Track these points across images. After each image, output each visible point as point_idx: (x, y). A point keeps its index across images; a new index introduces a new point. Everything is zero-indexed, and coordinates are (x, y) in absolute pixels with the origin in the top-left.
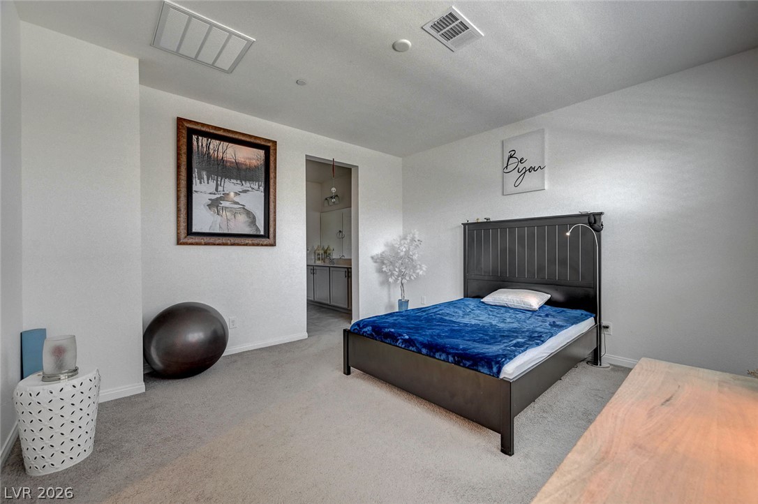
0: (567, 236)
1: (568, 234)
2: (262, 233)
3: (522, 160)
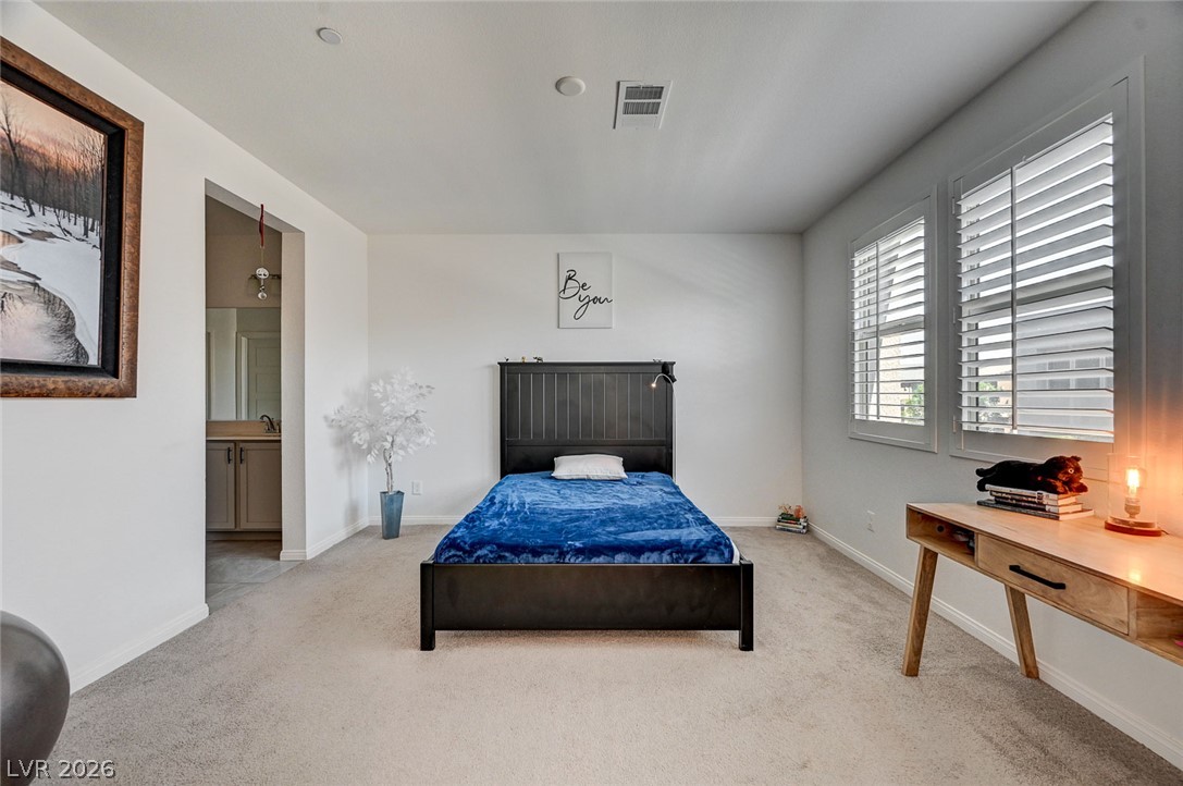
0: (651, 388)
1: (654, 385)
2: (94, 361)
3: (584, 285)
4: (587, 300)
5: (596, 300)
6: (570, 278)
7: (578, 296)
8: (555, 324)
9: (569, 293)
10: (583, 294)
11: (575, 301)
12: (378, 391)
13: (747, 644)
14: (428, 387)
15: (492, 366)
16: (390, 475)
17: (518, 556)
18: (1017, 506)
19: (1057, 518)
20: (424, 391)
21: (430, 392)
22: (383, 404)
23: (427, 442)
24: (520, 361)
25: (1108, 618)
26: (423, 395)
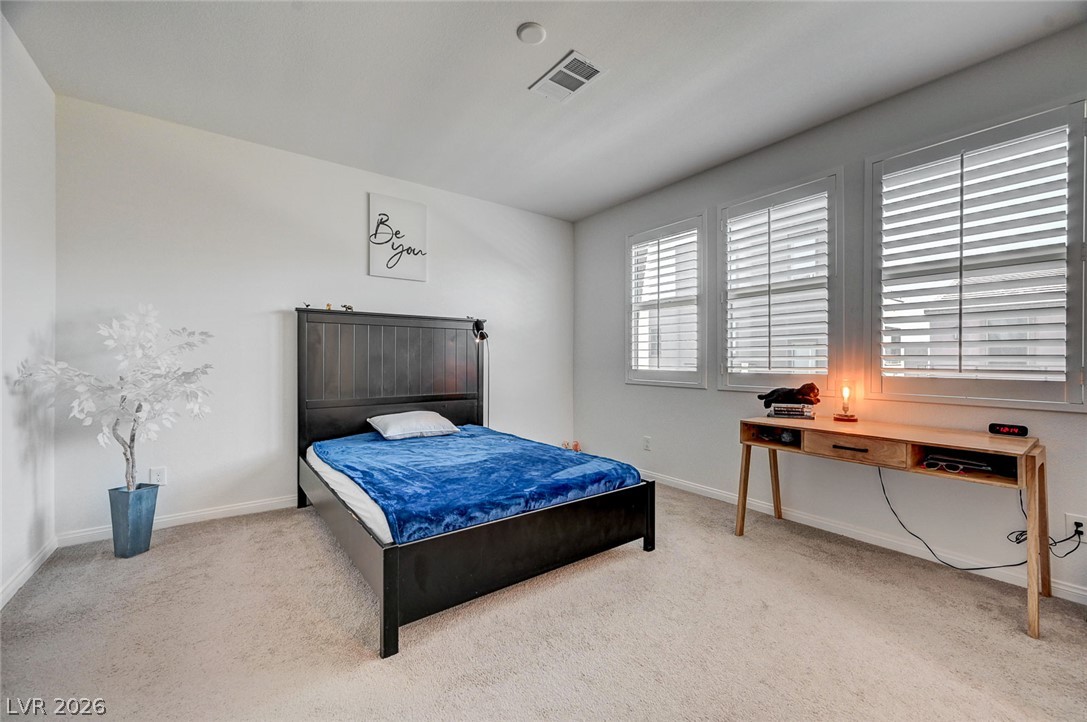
3: (397, 233)
4: (400, 249)
5: (410, 250)
6: (382, 222)
7: (391, 243)
8: (365, 272)
9: (381, 238)
10: (397, 242)
11: (387, 248)
12: (111, 337)
13: (649, 546)
14: (202, 333)
15: (284, 314)
16: (130, 461)
17: (487, 513)
18: (789, 414)
19: (813, 418)
20: (196, 339)
21: (203, 342)
22: (120, 357)
23: (196, 410)
24: (325, 308)
25: (894, 462)
26: (190, 345)
